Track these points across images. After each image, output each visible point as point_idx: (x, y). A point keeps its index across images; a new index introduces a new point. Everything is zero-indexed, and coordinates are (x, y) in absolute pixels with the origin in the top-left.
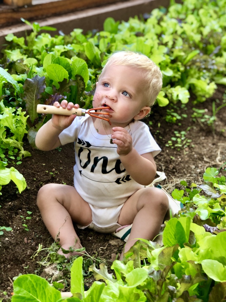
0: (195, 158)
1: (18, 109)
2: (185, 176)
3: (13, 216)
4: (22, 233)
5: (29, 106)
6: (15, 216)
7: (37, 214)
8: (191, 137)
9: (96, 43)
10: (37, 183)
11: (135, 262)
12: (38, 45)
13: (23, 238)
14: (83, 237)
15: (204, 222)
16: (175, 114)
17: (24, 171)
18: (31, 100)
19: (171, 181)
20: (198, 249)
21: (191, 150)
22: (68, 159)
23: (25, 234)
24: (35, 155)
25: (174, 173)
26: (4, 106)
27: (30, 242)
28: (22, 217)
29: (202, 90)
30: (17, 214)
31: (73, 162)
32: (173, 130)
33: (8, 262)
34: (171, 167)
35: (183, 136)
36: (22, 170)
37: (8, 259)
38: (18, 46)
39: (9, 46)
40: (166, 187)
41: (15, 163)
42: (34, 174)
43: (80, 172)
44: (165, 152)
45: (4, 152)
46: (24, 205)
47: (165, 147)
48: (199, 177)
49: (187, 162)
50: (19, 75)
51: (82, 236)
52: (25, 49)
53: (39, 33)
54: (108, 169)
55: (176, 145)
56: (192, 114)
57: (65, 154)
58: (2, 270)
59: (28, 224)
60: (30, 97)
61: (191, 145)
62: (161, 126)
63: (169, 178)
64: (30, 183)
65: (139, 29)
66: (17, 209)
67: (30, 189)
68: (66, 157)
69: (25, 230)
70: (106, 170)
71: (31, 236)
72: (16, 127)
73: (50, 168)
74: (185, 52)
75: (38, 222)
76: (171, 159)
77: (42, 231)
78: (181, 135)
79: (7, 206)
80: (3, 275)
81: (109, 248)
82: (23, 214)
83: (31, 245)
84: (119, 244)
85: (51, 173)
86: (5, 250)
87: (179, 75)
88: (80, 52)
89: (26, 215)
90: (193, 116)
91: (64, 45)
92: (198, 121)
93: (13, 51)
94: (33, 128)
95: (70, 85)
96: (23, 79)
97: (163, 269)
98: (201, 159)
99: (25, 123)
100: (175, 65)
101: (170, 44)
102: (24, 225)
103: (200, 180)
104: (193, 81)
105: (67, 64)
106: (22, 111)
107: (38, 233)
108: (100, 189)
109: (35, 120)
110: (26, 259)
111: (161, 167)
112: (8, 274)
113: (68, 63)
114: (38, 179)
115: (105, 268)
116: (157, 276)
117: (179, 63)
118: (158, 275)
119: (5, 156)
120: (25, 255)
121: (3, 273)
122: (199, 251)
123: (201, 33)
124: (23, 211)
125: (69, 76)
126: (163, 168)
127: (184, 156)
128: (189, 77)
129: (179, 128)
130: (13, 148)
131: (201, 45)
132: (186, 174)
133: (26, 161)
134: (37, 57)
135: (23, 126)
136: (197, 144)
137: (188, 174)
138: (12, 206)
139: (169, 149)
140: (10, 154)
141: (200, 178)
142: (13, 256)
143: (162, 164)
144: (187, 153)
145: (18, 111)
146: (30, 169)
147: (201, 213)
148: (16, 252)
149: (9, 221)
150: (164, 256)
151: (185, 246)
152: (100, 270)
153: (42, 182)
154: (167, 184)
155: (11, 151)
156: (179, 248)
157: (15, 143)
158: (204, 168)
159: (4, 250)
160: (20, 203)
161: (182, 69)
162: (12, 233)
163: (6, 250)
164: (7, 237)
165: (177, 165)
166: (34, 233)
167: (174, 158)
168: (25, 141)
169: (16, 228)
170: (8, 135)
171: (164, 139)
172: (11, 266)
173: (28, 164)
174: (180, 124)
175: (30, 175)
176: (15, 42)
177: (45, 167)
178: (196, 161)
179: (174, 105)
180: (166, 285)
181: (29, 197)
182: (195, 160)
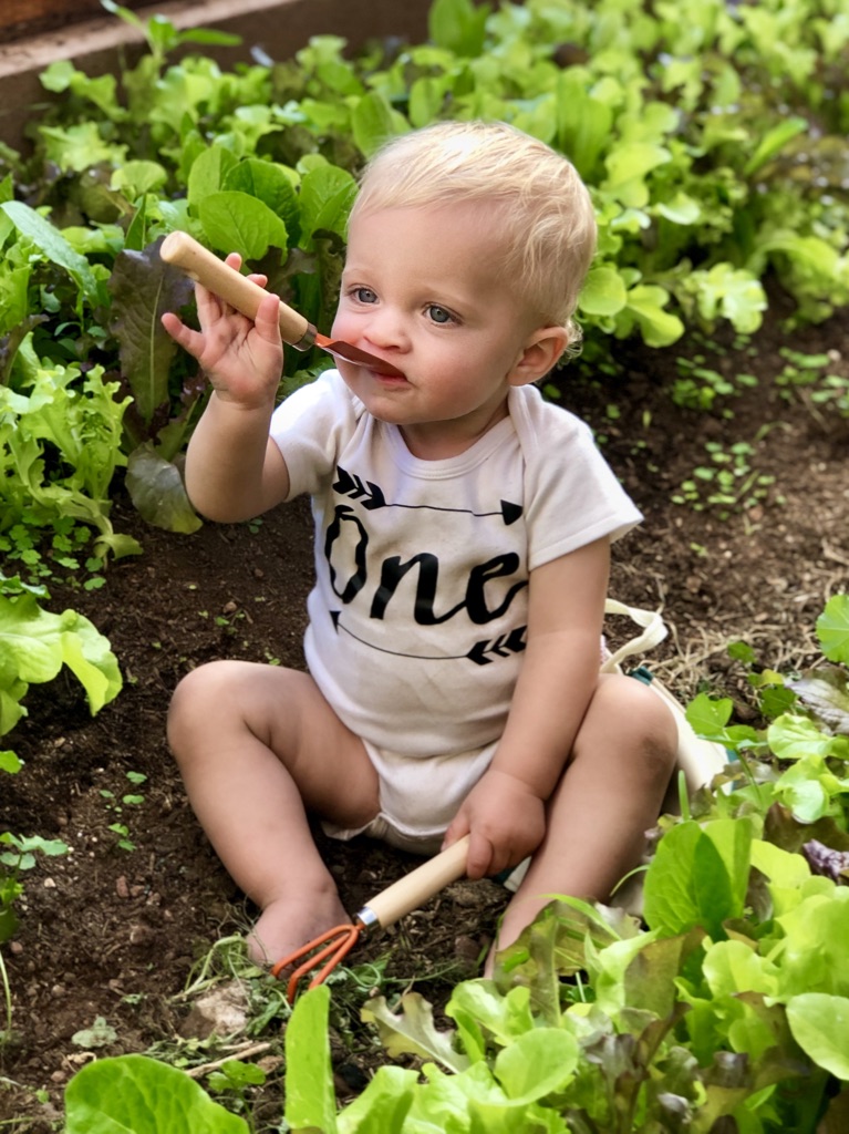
0: (790, 547)
1: (90, 373)
2: (746, 621)
3: (73, 791)
4: (109, 858)
5: (131, 359)
6: (82, 790)
7: (167, 782)
8: (773, 463)
9: (398, 95)
10: (165, 658)
11: (538, 991)
12: (169, 106)
13: (110, 877)
14: (346, 872)
15: (806, 831)
16: (710, 376)
17: (116, 613)
18: (140, 332)
19: (692, 641)
20: (780, 945)
21: (774, 516)
22: (288, 561)
23: (120, 860)
24: (157, 551)
25: (704, 608)
26: (35, 357)
27: (140, 894)
28: (106, 794)
29: (820, 277)
30: (87, 782)
31: (305, 575)
32: (701, 439)
33: (55, 972)
34: (694, 586)
35: (740, 461)
36: (109, 609)
37: (55, 960)
38: (91, 110)
39: (55, 110)
40: (670, 668)
41: (78, 585)
42: (154, 624)
43: (335, 615)
44: (670, 524)
45: (37, 541)
46: (114, 749)
47: (671, 505)
48: (801, 626)
49: (756, 565)
50: (94, 228)
51: (343, 865)
52: (119, 119)
53: (174, 57)
54: (439, 606)
55: (713, 500)
56: (779, 370)
57: (275, 542)
58: (33, 1003)
59: (131, 822)
60: (135, 322)
61: (775, 498)
62: (652, 424)
63: (684, 629)
64: (139, 658)
65: (570, 30)
66: (87, 765)
67: (137, 686)
68: (279, 555)
69: (120, 848)
70: (430, 612)
71: (143, 869)
72: (84, 441)
73: (216, 601)
74: (748, 123)
75: (171, 812)
76: (695, 554)
77: (185, 848)
78: (734, 456)
79: (50, 751)
80: (34, 1024)
81: (446, 914)
82: (113, 782)
83: (142, 905)
84: (483, 897)
85: (222, 621)
86: (43, 924)
87: (725, 217)
88: (335, 134)
89: (124, 789)
90: (781, 380)
91: (269, 104)
92: (800, 401)
93: (73, 130)
94: (149, 446)
95: (292, 271)
96: (108, 245)
97: (639, 1028)
98: (813, 553)
99: (117, 426)
100: (709, 180)
101: (692, 92)
102: (116, 828)
103: (807, 636)
104: (782, 239)
105: (279, 188)
106: (105, 379)
107: (171, 858)
108: (407, 685)
109: (158, 413)
110: (125, 961)
111: (655, 588)
112: (55, 1018)
113: (286, 185)
114: (169, 643)
115: (423, 1011)
116: (617, 1056)
117: (727, 172)
118: (622, 1052)
119: (39, 557)
120: (118, 945)
121: (33, 1015)
122: (782, 954)
123: (817, 44)
124: (113, 771)
125: (287, 236)
126: (663, 590)
127: (743, 542)
128: (767, 226)
129: (726, 427)
130: (73, 523)
131: (817, 94)
132: (751, 615)
133: (122, 575)
134: (164, 151)
135: (110, 437)
136: (795, 491)
137: (759, 613)
138: (69, 754)
139: (685, 513)
140: (58, 549)
141: (806, 629)
142: (75, 950)
143: (658, 576)
144: (758, 527)
145: (88, 380)
146: (138, 606)
147: (795, 793)
148: (84, 932)
149: (57, 810)
150: (647, 971)
151: (729, 932)
152: (403, 1020)
153: (183, 655)
154: (676, 658)
155: (64, 536)
156: (706, 942)
157: (80, 505)
158: (823, 586)
159: (40, 925)
160: (100, 741)
161: (737, 193)
162: (70, 859)
163: (48, 926)
164: (49, 875)
165: (715, 577)
166: (156, 857)
167: (703, 552)
168: (119, 494)
169: (86, 838)
170: (52, 474)
171: (665, 476)
172: (67, 990)
173: (131, 584)
174: (728, 414)
175: (137, 627)
176: (81, 92)
177: (196, 597)
178: (792, 562)
179: (707, 337)
180: (654, 1090)
181: (134, 715)
182: (788, 555)
